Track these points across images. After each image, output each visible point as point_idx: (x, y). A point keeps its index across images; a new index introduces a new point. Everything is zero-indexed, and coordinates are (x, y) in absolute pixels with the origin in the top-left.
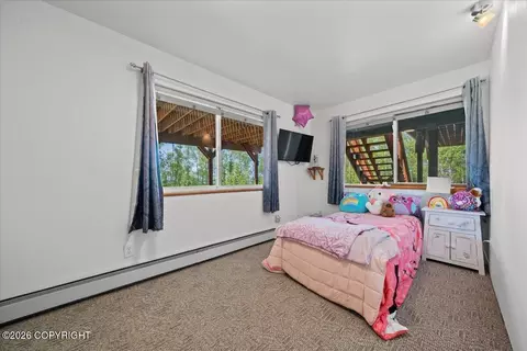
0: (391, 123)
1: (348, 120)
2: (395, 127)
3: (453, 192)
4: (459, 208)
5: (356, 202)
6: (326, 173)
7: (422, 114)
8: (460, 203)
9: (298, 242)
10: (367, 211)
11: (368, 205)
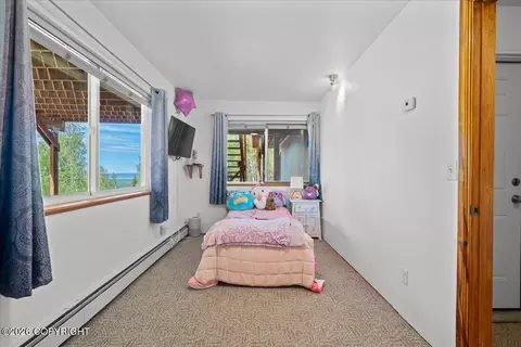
0: (264, 131)
1: (230, 118)
2: (266, 133)
3: (305, 187)
4: (308, 198)
5: (246, 200)
6: (207, 171)
7: (285, 127)
8: (309, 195)
9: (241, 245)
10: (255, 207)
11: (256, 202)
